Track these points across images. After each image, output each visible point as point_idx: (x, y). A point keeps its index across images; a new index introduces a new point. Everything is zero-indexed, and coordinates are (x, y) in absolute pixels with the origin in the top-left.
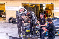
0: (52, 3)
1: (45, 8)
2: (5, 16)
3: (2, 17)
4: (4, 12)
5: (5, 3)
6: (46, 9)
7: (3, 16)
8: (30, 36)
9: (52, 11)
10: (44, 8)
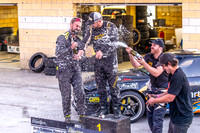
0: (176, 4)
1: (154, 21)
2: (18, 49)
3: (9, 50)
4: (15, 34)
5: (16, 5)
6: (158, 25)
7: (12, 48)
8: (103, 116)
9: (177, 31)
10: (150, 20)
